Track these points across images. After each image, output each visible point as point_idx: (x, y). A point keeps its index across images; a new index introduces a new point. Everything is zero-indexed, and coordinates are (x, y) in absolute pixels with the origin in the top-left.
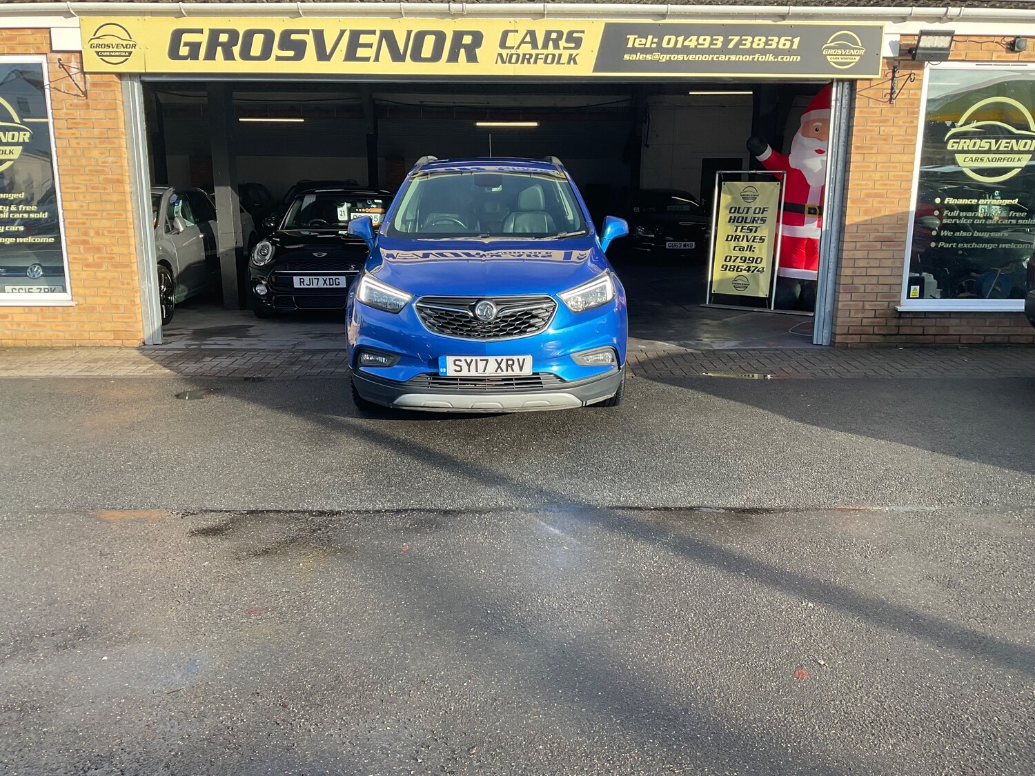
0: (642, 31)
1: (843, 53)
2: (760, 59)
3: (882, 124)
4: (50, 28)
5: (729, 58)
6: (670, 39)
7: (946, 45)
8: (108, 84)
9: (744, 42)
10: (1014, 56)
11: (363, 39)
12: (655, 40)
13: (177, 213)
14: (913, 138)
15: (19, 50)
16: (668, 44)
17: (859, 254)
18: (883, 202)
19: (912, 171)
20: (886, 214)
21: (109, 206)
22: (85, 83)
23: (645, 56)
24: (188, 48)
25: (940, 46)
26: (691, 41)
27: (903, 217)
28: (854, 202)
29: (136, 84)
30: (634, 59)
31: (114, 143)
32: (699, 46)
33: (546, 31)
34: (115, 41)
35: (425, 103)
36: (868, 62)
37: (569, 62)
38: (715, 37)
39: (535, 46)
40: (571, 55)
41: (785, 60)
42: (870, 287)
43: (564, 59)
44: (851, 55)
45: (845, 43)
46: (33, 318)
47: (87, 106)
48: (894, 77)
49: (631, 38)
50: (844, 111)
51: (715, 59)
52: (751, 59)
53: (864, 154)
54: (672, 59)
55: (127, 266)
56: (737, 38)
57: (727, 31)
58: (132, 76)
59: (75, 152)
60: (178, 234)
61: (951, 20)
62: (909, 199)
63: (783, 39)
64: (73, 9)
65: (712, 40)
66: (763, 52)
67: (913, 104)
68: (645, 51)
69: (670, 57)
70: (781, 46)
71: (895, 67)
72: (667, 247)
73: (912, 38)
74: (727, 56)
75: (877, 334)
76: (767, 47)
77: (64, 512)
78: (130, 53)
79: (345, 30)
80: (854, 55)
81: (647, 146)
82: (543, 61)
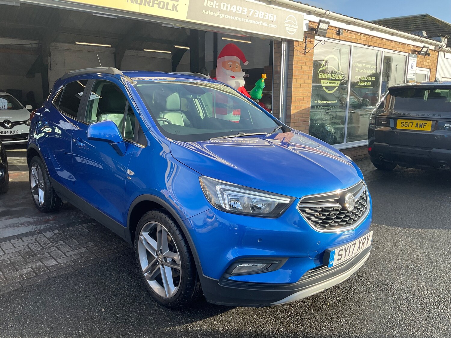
1: (291, 27)
2: (262, 24)
3: (302, 64)
5: (250, 21)
6: (224, 5)
9: (255, 13)
10: (338, 37)
12: (217, 4)
14: (311, 72)
18: (302, 103)
20: (304, 108)
23: (213, 13)
25: (325, 28)
26: (233, 8)
30: (208, 13)
32: (237, 12)
37: (173, 9)
38: (244, 8)
40: (174, 5)
41: (271, 26)
43: (170, 7)
44: (294, 28)
45: (292, 21)
48: (306, 41)
51: (244, 21)
52: (259, 24)
53: (297, 79)
56: (253, 11)
57: (248, 5)
63: (270, 15)
66: (263, 20)
67: (311, 55)
68: (213, 10)
69: (225, 16)
70: (270, 19)
71: (306, 37)
73: (315, 23)
80: (295, 28)
81: (51, 70)
82: (157, 5)
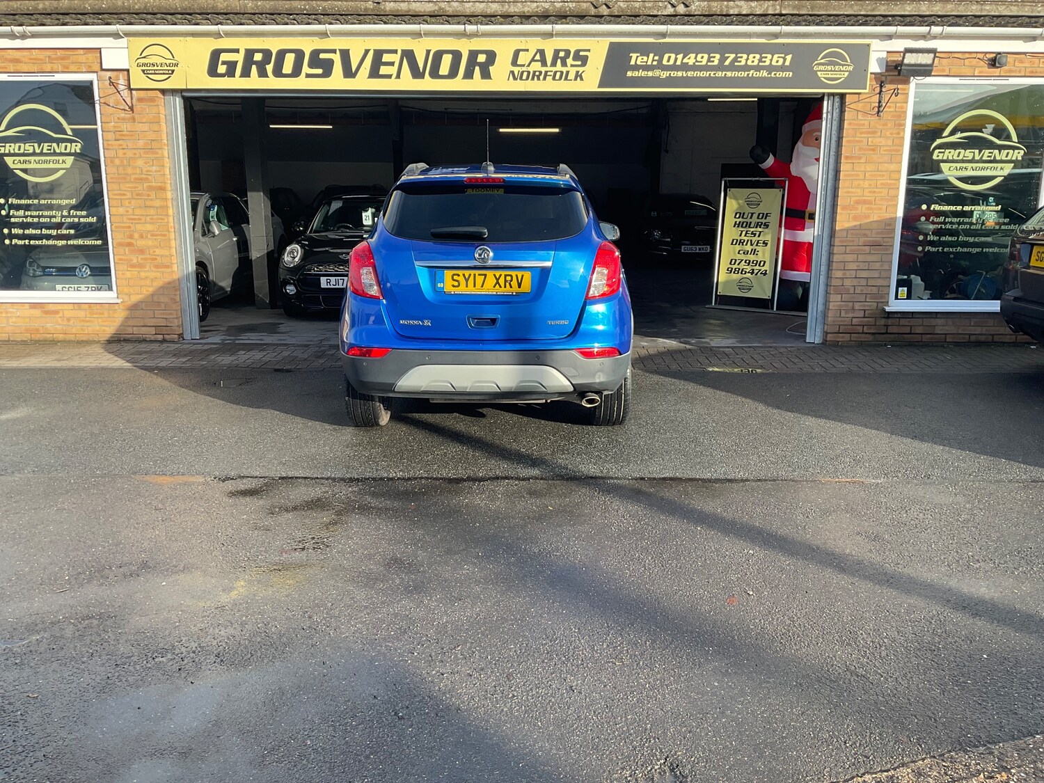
0: (644, 49)
1: (833, 69)
2: (754, 75)
3: (869, 135)
4: (100, 49)
5: (726, 74)
6: (670, 57)
7: (929, 62)
8: (152, 100)
9: (739, 59)
10: (996, 71)
11: (386, 57)
12: (656, 58)
13: (212, 217)
14: (900, 148)
15: (72, 68)
16: (668, 61)
17: (849, 258)
18: (871, 209)
19: (898, 180)
20: (875, 220)
21: (152, 212)
22: (132, 99)
23: (646, 73)
24: (225, 66)
25: (924, 62)
26: (689, 58)
27: (891, 222)
28: (844, 208)
29: (177, 99)
30: (637, 75)
31: (157, 153)
32: (697, 64)
33: (555, 50)
34: (159, 60)
35: (449, 110)
36: (857, 78)
37: (576, 79)
38: (712, 55)
39: (544, 63)
40: (577, 72)
41: (777, 75)
42: (860, 288)
43: (572, 76)
44: (841, 71)
45: (834, 59)
46: (82, 314)
47: (134, 120)
48: (881, 91)
49: (634, 56)
50: (835, 123)
51: (712, 75)
52: (746, 75)
53: (853, 163)
54: (672, 75)
55: (167, 267)
56: (733, 56)
57: (723, 49)
58: (174, 92)
59: (122, 162)
60: (213, 237)
61: (935, 38)
62: (896, 206)
63: (776, 56)
64: (122, 31)
65: (709, 58)
66: (758, 68)
67: (900, 116)
68: (647, 68)
69: (670, 74)
70: (774, 63)
71: (882, 82)
72: (683, 251)
73: (898, 55)
74: (724, 73)
75: (867, 333)
76: (760, 64)
77: (121, 477)
78: (173, 71)
79: (369, 50)
80: (843, 71)
81: (667, 152)
82: (551, 77)
